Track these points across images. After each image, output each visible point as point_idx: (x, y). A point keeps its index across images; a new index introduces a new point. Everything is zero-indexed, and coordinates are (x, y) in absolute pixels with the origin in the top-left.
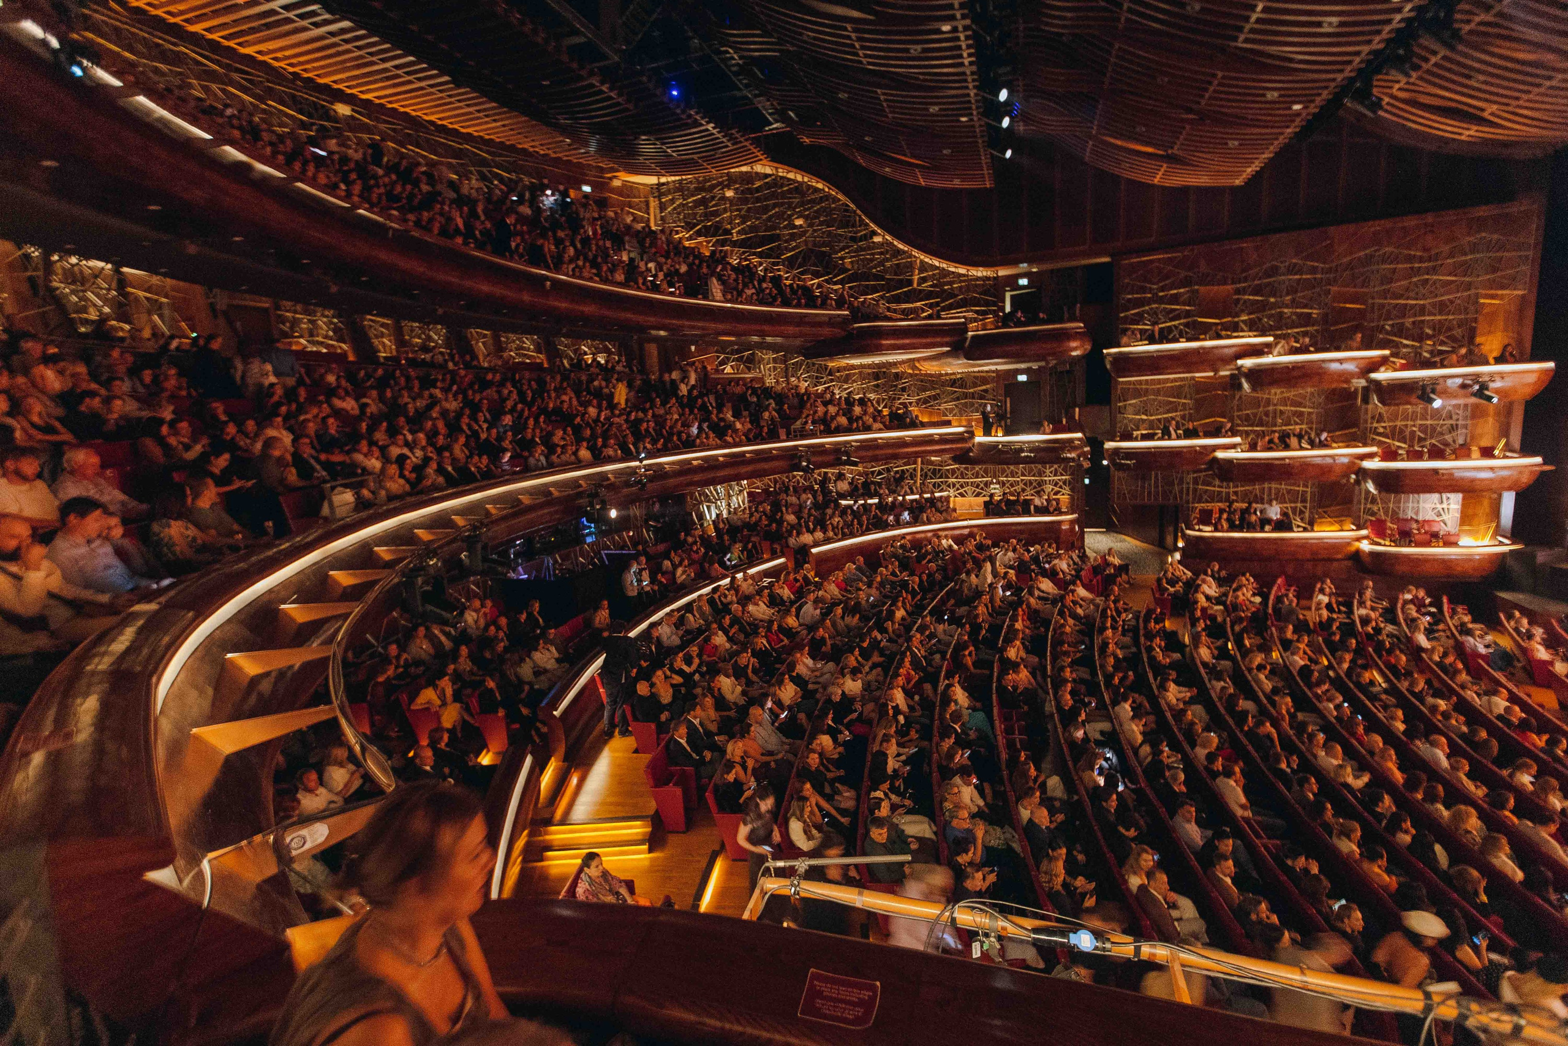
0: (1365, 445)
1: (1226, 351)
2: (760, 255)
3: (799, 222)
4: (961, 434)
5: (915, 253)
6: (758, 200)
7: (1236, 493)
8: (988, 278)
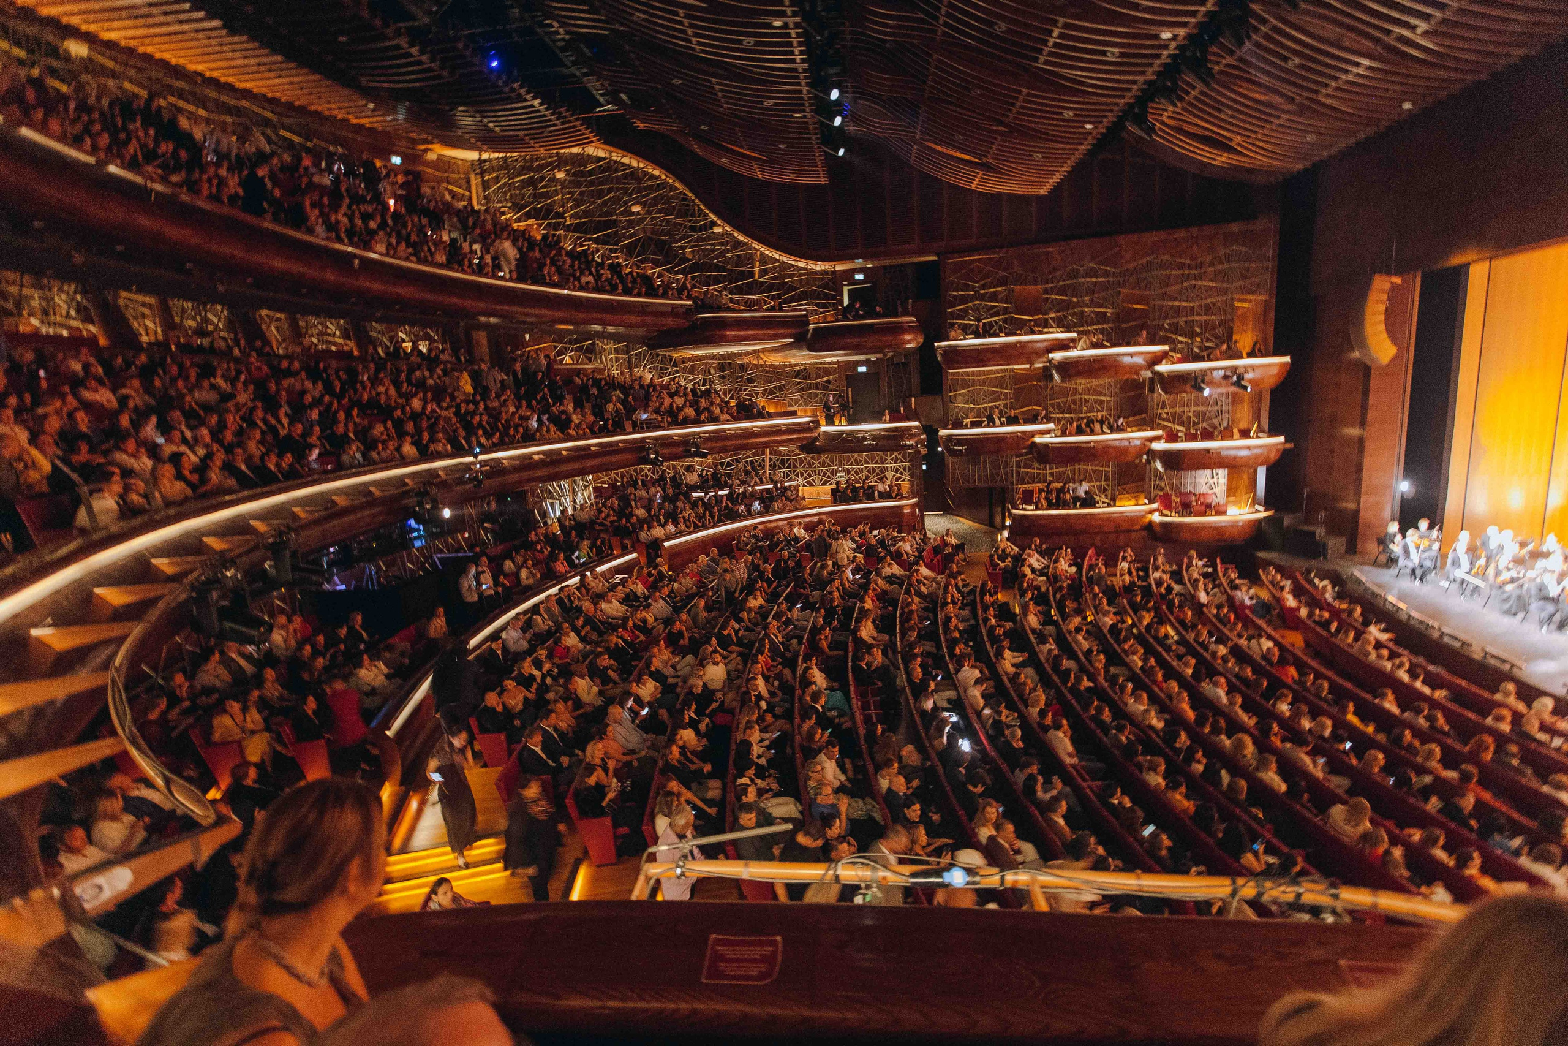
0: (1152, 429)
1: (1040, 345)
2: (596, 241)
3: (636, 209)
4: (808, 423)
5: (756, 245)
6: (592, 183)
7: (1052, 474)
8: (826, 272)
